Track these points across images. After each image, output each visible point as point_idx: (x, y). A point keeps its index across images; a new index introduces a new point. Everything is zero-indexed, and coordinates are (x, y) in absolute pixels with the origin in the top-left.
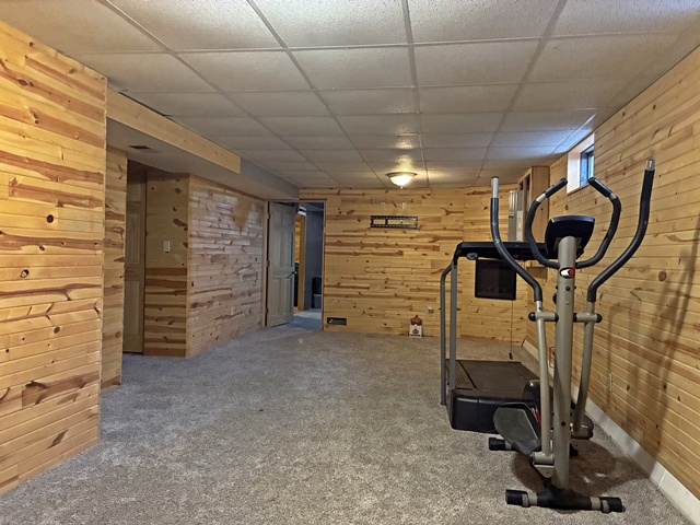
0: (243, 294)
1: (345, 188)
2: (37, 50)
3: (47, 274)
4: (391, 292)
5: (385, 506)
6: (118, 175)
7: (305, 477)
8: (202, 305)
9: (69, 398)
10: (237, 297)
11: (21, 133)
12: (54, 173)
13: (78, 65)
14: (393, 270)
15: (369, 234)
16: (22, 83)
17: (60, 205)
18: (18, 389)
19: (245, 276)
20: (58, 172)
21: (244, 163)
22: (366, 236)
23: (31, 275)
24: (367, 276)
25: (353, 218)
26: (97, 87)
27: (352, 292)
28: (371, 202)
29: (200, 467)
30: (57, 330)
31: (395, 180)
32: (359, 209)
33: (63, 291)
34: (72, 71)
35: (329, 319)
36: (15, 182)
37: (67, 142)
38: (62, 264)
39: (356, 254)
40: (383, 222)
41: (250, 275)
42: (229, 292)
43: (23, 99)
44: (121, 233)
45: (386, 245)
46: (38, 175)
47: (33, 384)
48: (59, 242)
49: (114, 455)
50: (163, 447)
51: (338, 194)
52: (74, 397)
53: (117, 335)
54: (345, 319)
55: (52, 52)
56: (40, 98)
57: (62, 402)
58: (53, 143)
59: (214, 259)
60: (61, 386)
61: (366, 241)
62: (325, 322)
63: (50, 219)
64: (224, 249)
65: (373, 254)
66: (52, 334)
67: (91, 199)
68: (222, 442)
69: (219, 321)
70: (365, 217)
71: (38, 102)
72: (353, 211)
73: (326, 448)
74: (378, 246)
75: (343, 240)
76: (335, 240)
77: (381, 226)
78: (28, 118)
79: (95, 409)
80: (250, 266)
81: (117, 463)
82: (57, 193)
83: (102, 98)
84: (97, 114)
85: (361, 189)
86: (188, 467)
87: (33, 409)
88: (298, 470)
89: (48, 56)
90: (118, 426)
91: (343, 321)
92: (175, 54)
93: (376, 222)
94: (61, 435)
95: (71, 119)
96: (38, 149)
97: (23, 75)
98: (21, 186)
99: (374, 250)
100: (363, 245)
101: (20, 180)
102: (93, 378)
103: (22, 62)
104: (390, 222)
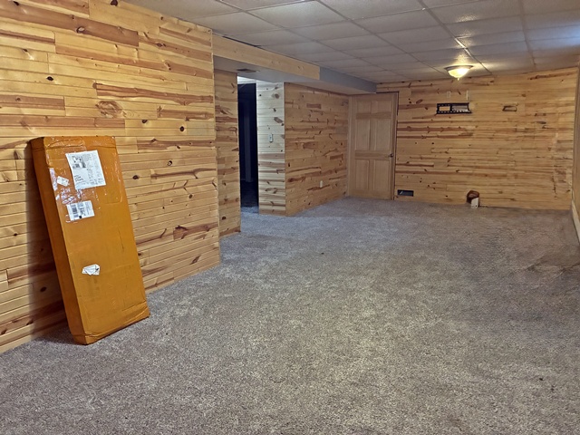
0: (331, 172)
1: (416, 81)
2: (166, 21)
3: (182, 162)
4: (453, 169)
5: (378, 317)
6: (232, 91)
7: (334, 295)
8: (297, 180)
9: (200, 237)
10: (325, 173)
11: (161, 78)
12: (183, 100)
13: (192, 25)
14: (456, 150)
15: (434, 120)
16: (159, 45)
17: (187, 120)
18: (171, 230)
19: (332, 158)
20: (185, 99)
21: (323, 70)
22: (432, 122)
23: (173, 164)
24: (433, 156)
25: (421, 106)
26: (206, 38)
27: (419, 169)
28: (438, 91)
29: (272, 283)
30: (191, 197)
31: (452, 73)
32: (428, 99)
33: (193, 173)
34: (189, 31)
35: (399, 191)
36: (160, 109)
37: (190, 78)
38: (190, 157)
39: (423, 137)
40: (448, 109)
41: (336, 157)
42: (319, 170)
43: (161, 56)
44: (236, 131)
45: (449, 129)
46: (173, 102)
47: (179, 228)
48: (188, 143)
49: (227, 271)
50: (255, 270)
51: (409, 86)
52: (204, 236)
53: (237, 200)
54: (412, 192)
55: (175, 20)
56: (171, 53)
57: (197, 239)
58: (180, 81)
59: (306, 146)
60: (196, 229)
61: (432, 126)
62: (396, 193)
63: (182, 129)
64: (313, 138)
65: (438, 137)
66: (188, 199)
67: (206, 114)
68: (289, 270)
69: (311, 191)
70: (432, 105)
71: (170, 56)
72: (421, 100)
73: (356, 280)
74: (442, 130)
75: (413, 126)
76: (405, 126)
77: (447, 113)
78: (165, 67)
79: (217, 244)
80: (336, 149)
81: (227, 276)
82: (186, 113)
83: (210, 44)
84: (206, 56)
85: (428, 80)
86: (265, 282)
87: (180, 242)
88: (331, 291)
89: (173, 23)
90: (233, 256)
91: (411, 193)
92: (246, 12)
93: (442, 109)
94: (197, 258)
95: (190, 63)
96: (171, 86)
97: (159, 40)
98: (164, 111)
99: (439, 134)
100: (429, 130)
101: (163, 107)
102: (215, 226)
103: (157, 31)
104: (455, 108)
